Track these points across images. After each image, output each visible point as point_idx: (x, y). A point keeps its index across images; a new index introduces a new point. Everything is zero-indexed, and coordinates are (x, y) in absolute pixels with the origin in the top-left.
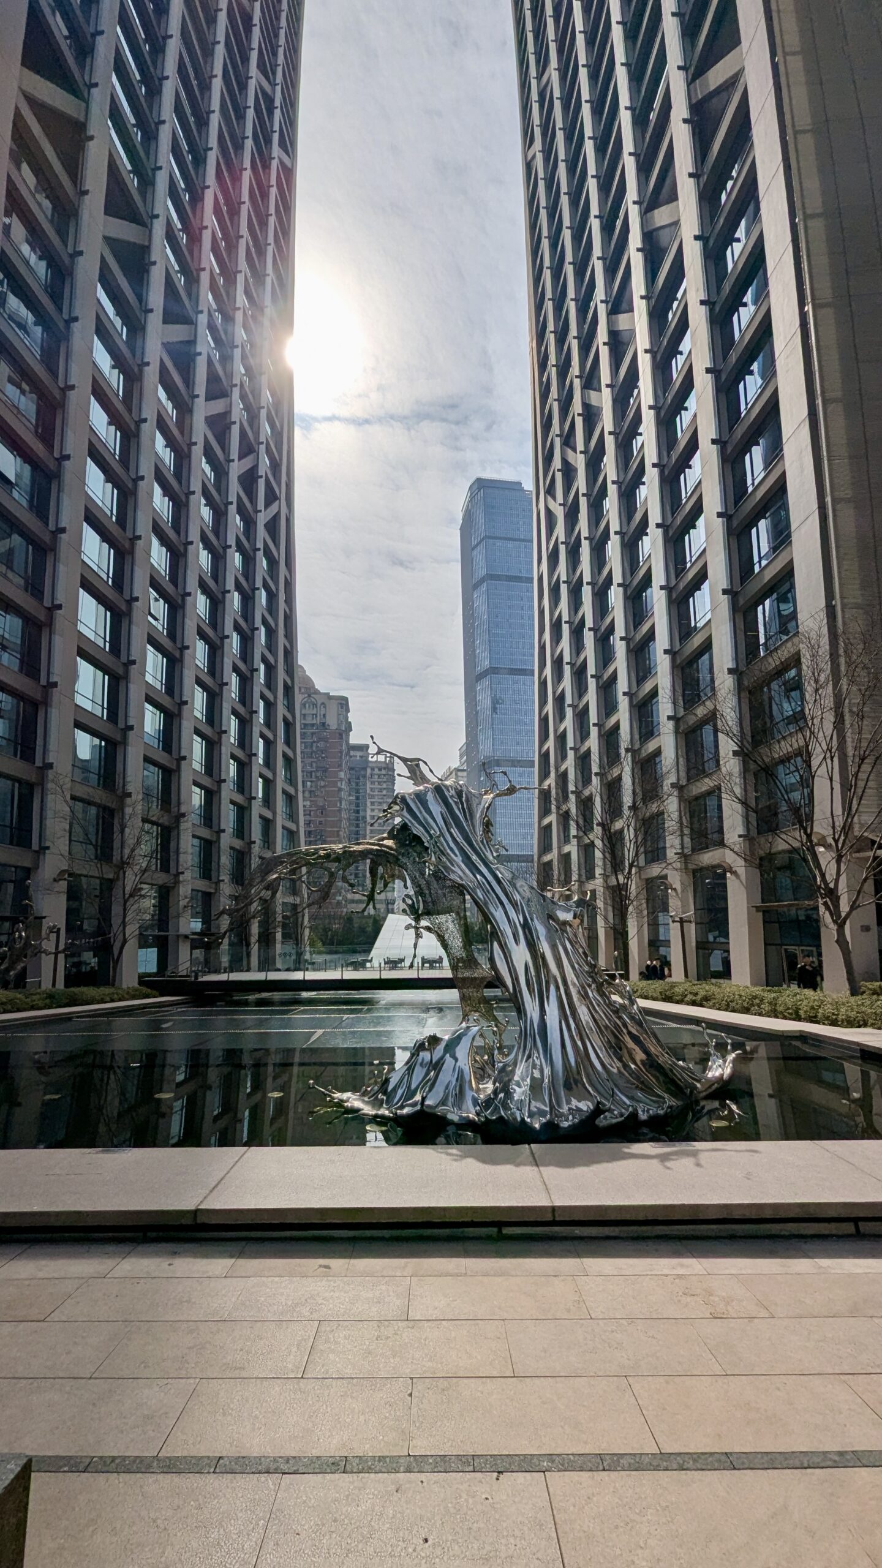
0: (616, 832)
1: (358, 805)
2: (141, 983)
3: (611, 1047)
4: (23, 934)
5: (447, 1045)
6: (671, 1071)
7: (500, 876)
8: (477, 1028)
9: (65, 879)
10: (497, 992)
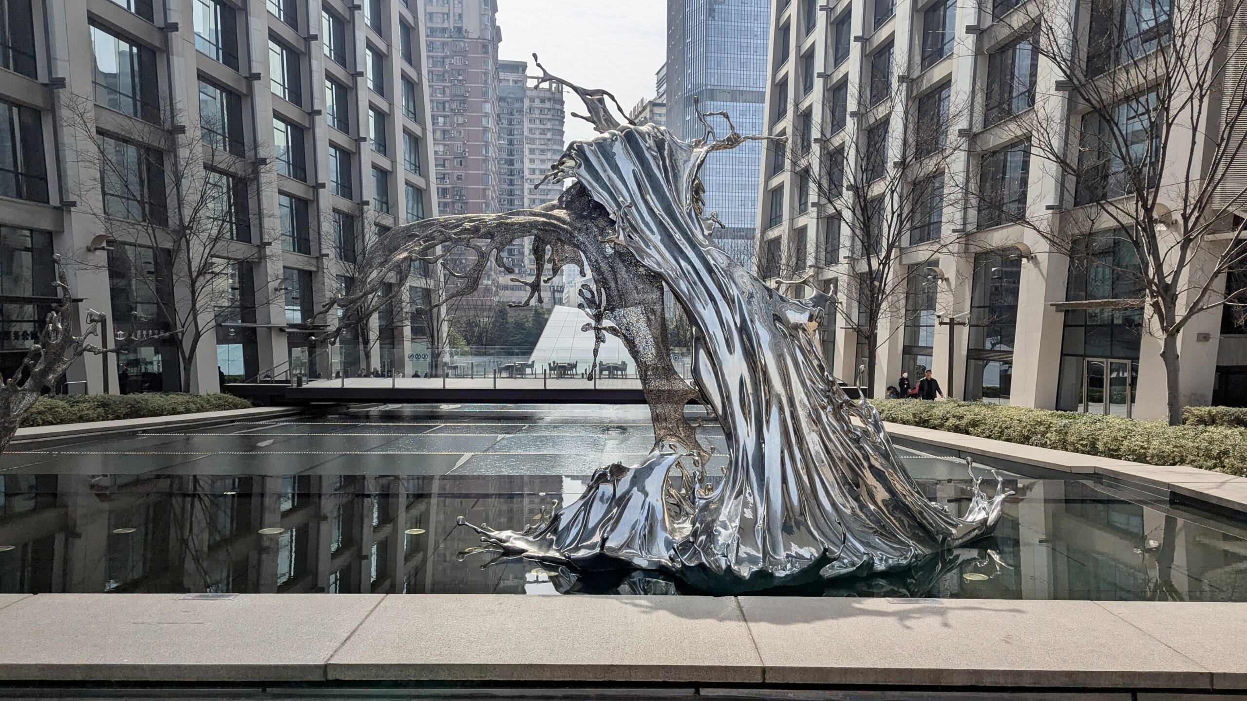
0: (873, 200)
1: (511, 154)
2: (224, 389)
3: (846, 482)
4: (60, 326)
5: (634, 477)
6: (921, 513)
7: (712, 262)
8: (674, 457)
9: (103, 248)
10: (699, 409)
